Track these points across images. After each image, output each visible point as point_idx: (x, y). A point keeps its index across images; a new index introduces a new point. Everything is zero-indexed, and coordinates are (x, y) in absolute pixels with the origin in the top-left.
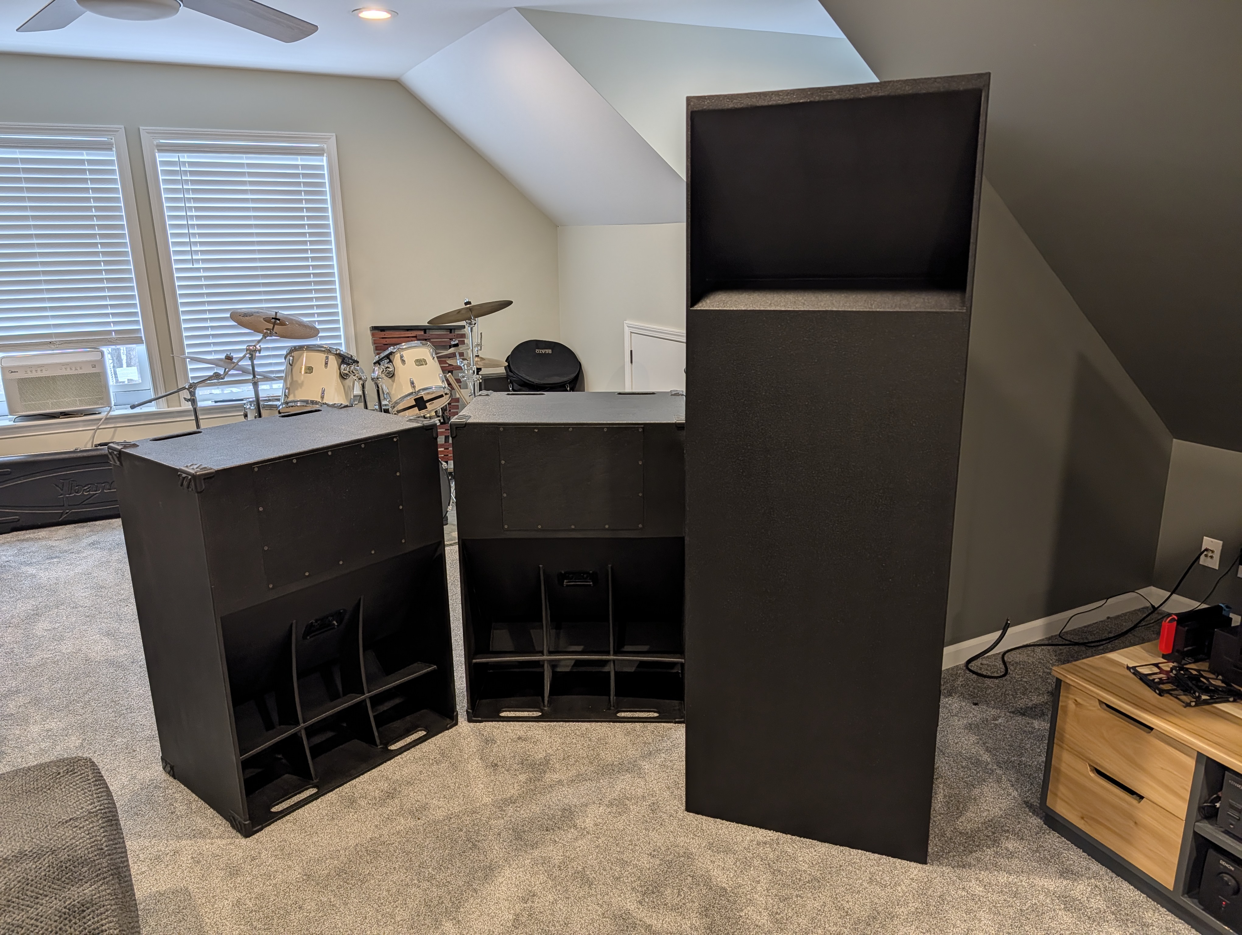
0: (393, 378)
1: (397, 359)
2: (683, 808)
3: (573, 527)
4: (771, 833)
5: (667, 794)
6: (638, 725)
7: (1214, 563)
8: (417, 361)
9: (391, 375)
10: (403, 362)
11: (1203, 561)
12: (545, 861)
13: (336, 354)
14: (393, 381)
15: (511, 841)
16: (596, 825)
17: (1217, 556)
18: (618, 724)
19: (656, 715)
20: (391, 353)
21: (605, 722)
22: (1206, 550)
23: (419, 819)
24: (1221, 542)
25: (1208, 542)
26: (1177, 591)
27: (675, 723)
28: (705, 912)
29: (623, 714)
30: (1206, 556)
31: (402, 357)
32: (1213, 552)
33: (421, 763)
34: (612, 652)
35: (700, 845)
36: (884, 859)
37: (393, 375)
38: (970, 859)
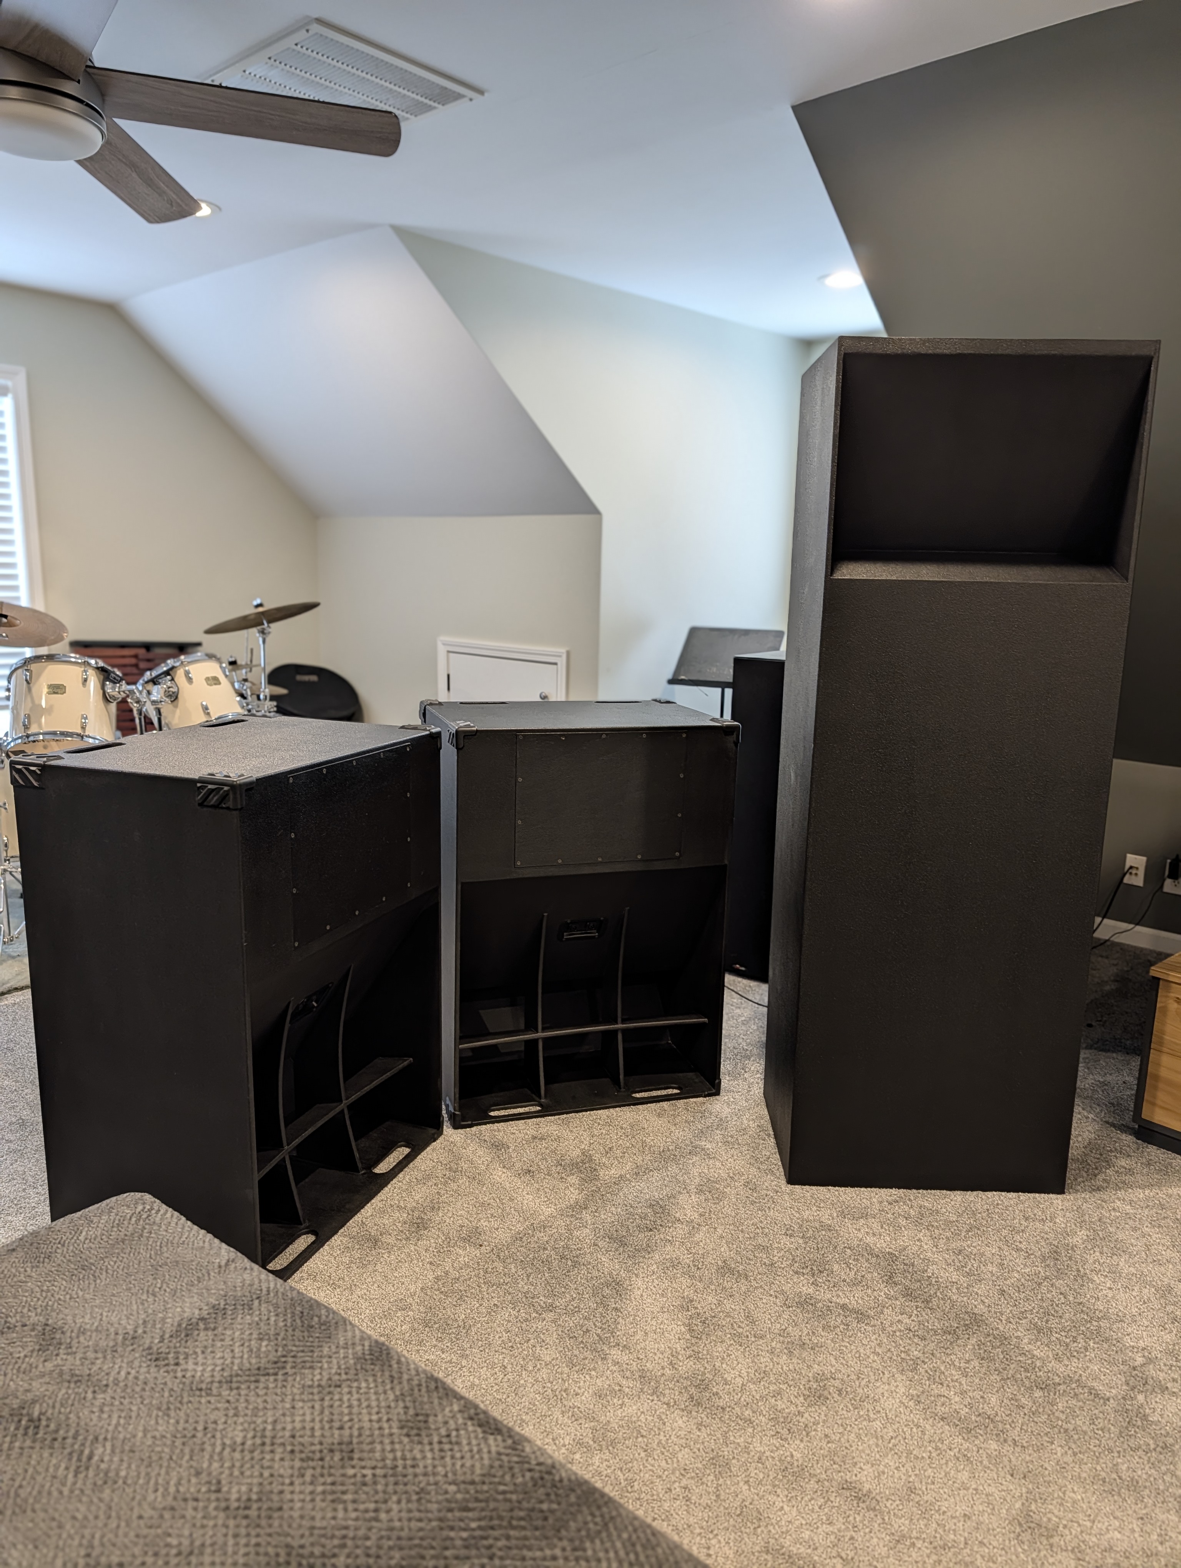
0: (175, 702)
1: (180, 675)
2: (783, 1181)
3: (600, 859)
4: (894, 1191)
5: (753, 1170)
6: (665, 1104)
7: (1137, 880)
8: (207, 679)
9: (174, 697)
10: (190, 680)
11: (1126, 880)
12: (675, 1264)
13: (98, 668)
14: (176, 707)
15: (617, 1250)
16: (701, 1215)
17: (1141, 873)
18: (640, 1107)
19: (676, 1091)
20: (173, 668)
21: (624, 1106)
22: (1131, 867)
23: (481, 1246)
24: (1144, 859)
25: (1132, 860)
26: (1108, 914)
27: (705, 1097)
28: (890, 1279)
29: (638, 1095)
30: (1131, 873)
31: (187, 673)
32: (1137, 868)
33: (430, 1184)
34: (619, 1020)
35: (831, 1215)
36: (1023, 1196)
37: (177, 698)
38: (1099, 1181)
